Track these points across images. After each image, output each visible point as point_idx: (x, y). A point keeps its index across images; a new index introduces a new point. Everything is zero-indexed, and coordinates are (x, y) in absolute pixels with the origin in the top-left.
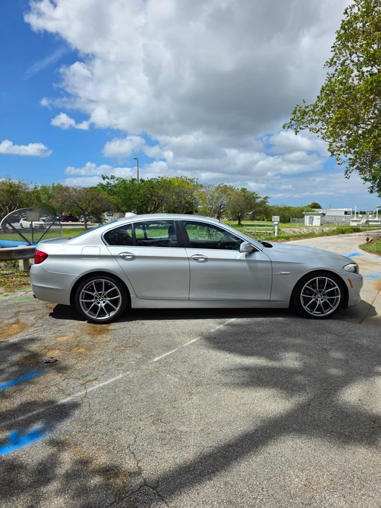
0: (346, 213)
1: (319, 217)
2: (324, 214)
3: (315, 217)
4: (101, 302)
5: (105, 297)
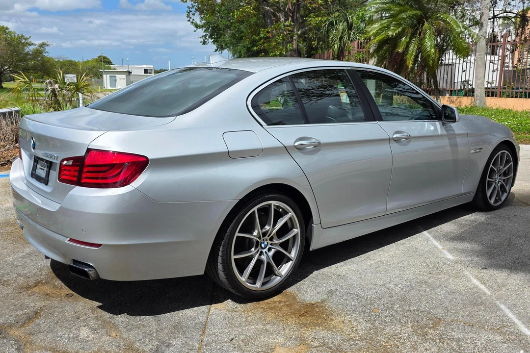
0: (146, 71)
1: (124, 76)
2: (130, 73)
3: (118, 76)
4: (264, 251)
5: (271, 239)
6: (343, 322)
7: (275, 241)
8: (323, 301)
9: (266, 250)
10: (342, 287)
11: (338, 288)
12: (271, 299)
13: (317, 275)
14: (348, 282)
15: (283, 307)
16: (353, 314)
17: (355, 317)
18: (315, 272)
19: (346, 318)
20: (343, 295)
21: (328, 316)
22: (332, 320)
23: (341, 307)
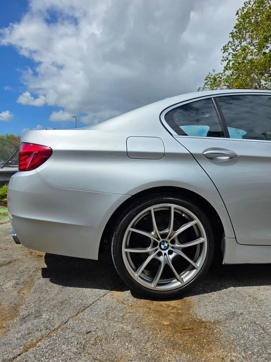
4: (163, 252)
5: (173, 242)
6: (223, 359)
7: (177, 245)
8: (217, 322)
9: (166, 252)
10: (250, 313)
11: (244, 313)
12: (167, 303)
13: (230, 292)
14: (262, 309)
15: (171, 315)
16: (243, 353)
17: (243, 357)
18: (232, 288)
19: (229, 355)
20: (245, 323)
21: (209, 343)
22: (211, 350)
23: (233, 337)
